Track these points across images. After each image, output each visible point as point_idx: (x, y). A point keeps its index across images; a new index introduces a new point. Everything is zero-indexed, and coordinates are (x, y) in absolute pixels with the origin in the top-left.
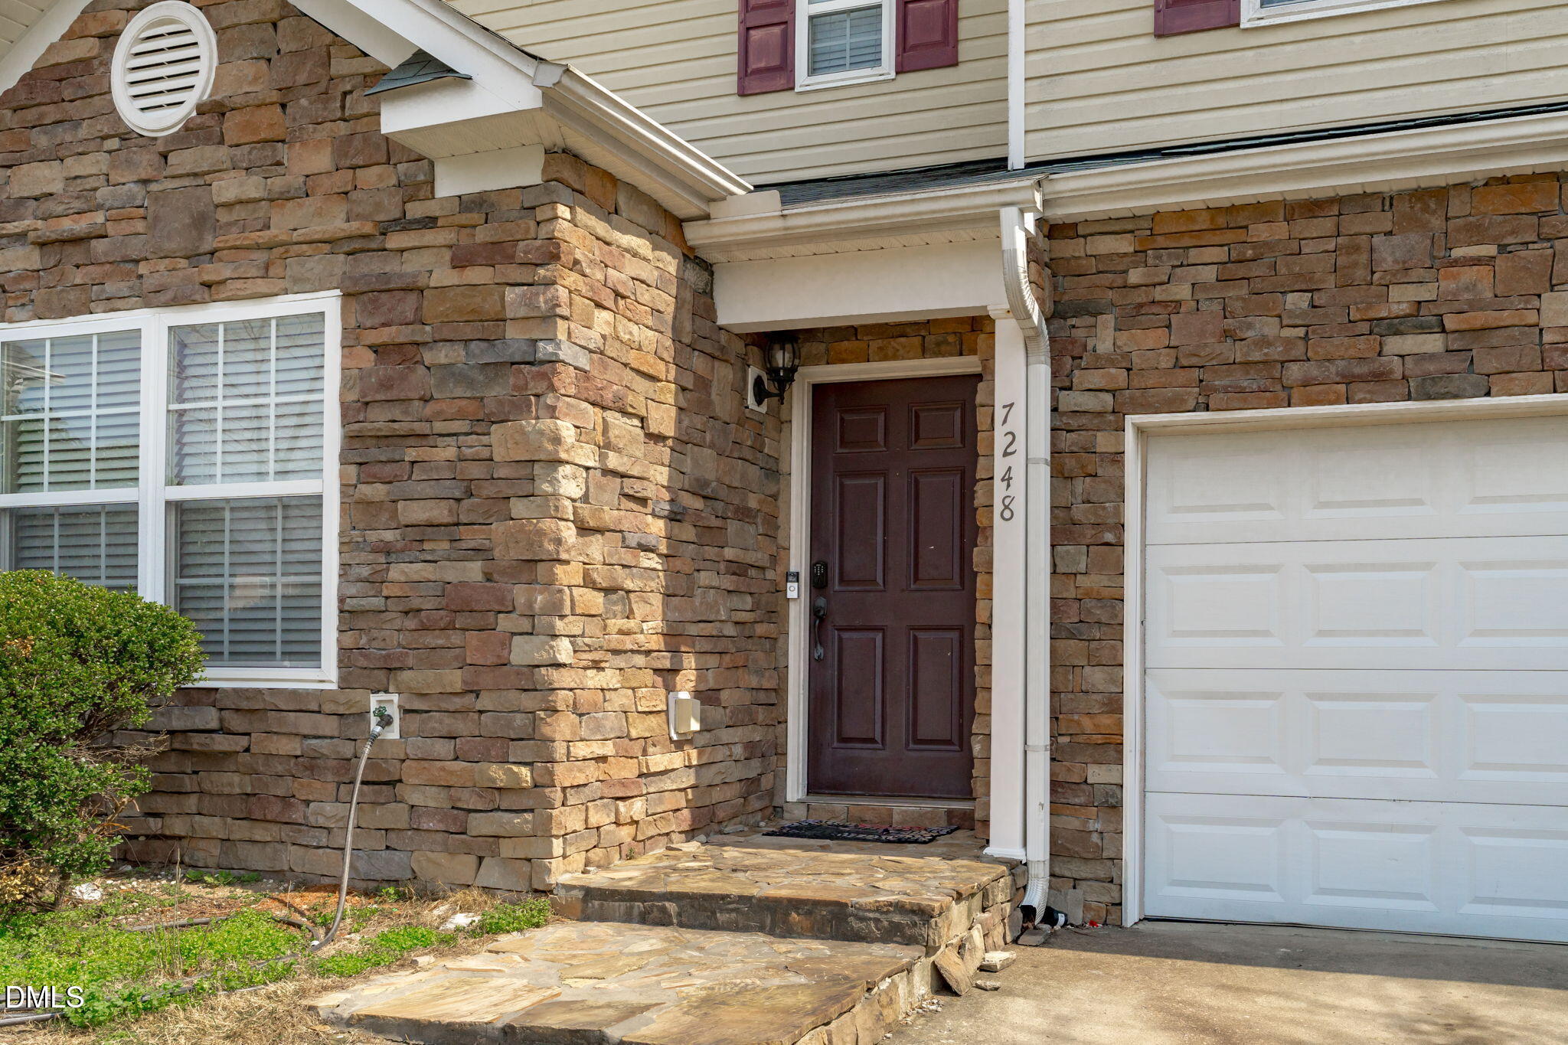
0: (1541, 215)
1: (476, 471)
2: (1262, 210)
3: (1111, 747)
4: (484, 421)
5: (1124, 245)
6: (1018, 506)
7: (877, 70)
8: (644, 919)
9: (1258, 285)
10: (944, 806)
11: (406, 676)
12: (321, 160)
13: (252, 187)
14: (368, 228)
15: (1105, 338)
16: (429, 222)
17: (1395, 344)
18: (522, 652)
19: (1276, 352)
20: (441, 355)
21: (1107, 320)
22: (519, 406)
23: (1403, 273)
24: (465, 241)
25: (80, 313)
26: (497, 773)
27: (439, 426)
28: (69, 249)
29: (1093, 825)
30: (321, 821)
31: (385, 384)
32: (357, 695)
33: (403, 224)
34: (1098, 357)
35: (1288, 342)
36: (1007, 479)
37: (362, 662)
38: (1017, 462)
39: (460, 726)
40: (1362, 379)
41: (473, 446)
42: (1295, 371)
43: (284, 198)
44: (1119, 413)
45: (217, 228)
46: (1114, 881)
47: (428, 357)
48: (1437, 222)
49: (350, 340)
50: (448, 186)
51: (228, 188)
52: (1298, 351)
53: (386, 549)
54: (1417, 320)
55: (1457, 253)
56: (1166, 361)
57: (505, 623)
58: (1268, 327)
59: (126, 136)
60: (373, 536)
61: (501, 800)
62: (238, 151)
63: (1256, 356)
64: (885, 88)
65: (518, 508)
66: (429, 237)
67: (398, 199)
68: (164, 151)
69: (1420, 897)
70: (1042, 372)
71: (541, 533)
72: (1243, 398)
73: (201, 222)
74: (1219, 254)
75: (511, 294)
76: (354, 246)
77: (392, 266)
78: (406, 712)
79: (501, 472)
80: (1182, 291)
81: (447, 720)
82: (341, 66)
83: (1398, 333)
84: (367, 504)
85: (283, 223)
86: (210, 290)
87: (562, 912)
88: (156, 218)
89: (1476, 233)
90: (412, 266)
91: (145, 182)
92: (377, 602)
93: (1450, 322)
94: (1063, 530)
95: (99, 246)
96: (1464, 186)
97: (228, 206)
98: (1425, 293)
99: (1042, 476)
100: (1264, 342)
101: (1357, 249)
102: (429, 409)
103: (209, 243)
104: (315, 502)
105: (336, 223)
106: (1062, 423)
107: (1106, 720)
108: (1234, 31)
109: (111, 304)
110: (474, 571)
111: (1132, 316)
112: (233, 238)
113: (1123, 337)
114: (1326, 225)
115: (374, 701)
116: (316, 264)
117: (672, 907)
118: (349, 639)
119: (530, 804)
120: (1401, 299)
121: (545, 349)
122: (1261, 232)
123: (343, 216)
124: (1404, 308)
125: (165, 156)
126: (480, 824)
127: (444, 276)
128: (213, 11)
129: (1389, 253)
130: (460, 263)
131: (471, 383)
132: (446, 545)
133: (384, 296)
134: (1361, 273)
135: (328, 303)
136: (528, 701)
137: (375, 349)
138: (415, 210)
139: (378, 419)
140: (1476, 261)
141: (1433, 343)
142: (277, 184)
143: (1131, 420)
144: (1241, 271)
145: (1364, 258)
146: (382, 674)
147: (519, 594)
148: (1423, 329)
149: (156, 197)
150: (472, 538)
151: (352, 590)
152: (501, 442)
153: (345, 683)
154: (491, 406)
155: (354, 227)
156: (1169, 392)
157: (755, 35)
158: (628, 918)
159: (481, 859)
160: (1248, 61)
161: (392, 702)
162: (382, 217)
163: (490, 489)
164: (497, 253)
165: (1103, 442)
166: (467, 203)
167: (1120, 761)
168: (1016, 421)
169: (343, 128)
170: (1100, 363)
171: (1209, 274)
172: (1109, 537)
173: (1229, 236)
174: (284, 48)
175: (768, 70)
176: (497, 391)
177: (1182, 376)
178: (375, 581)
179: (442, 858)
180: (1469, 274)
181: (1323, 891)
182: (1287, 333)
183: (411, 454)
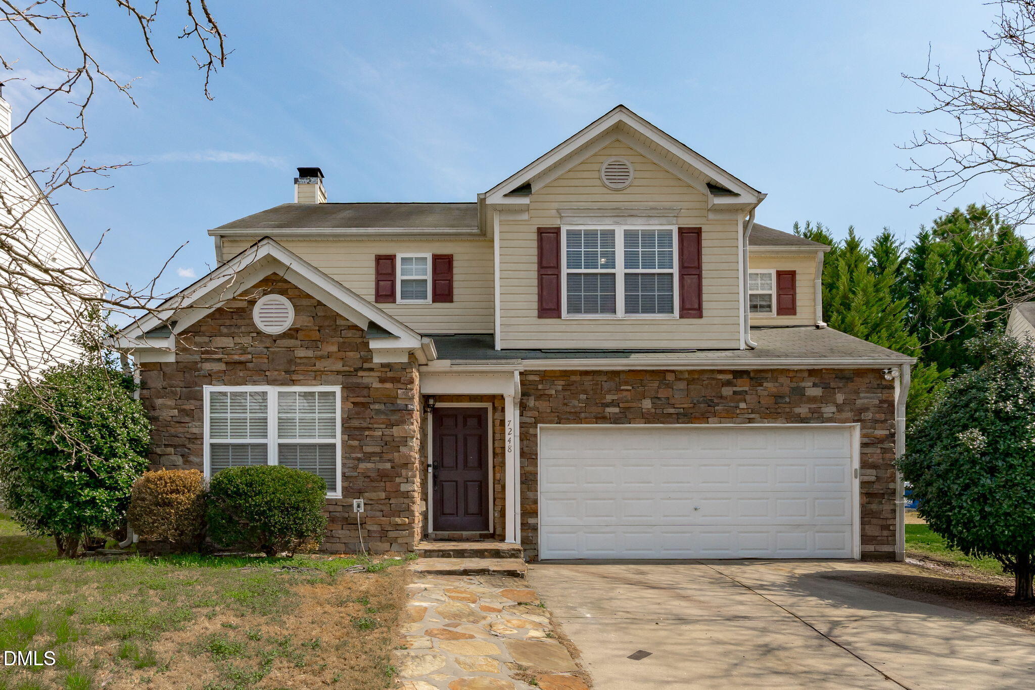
0: (641, 380)
1: (388, 439)
2: (574, 372)
3: (535, 513)
4: (391, 425)
5: (537, 378)
6: (512, 449)
7: (425, 301)
8: (443, 556)
9: (573, 392)
10: (479, 532)
11: (366, 494)
12: (334, 348)
13: (310, 353)
14: (352, 369)
15: (531, 403)
16: (371, 370)
17: (608, 410)
18: (404, 488)
19: (578, 410)
20: (377, 406)
21: (533, 398)
22: (401, 422)
23: (609, 392)
24: (383, 375)
25: (242, 385)
26: (398, 520)
27: (375, 426)
28: (237, 365)
29: (530, 535)
30: (337, 536)
31: (358, 413)
32: (350, 500)
33: (361, 369)
34: (530, 408)
35: (581, 407)
36: (509, 441)
37: (351, 491)
38: (512, 436)
39: (384, 508)
40: (600, 418)
41: (387, 432)
42: (583, 415)
43: (321, 357)
44: (536, 423)
45: (296, 364)
46: (536, 549)
47: (372, 407)
48: (617, 379)
49: (345, 399)
50: (377, 360)
51: (301, 353)
52: (583, 410)
53: (359, 459)
54: (612, 404)
55: (622, 388)
56: (549, 411)
57: (398, 480)
58: (576, 403)
59: (259, 333)
60: (354, 455)
61: (397, 527)
62: (303, 342)
63: (573, 411)
64: (427, 307)
65: (402, 449)
66: (372, 374)
67: (361, 362)
68: (275, 339)
69: (613, 550)
70: (518, 412)
71: (411, 456)
72: (569, 421)
73: (290, 362)
74: (563, 383)
75: (400, 392)
76: (346, 374)
77: (359, 381)
78: (365, 504)
79: (397, 439)
80: (553, 392)
81: (380, 506)
82: (340, 322)
83: (608, 407)
84: (351, 446)
85: (320, 365)
86: (293, 382)
87: (420, 556)
88: (273, 360)
89: (627, 383)
90: (366, 381)
91: (267, 348)
92: (356, 474)
93: (621, 405)
94: (523, 454)
95: (250, 365)
96: (623, 371)
97: (300, 358)
98: (615, 397)
99: (518, 439)
100: (574, 407)
101: (598, 384)
102: (372, 421)
103: (293, 368)
104: (333, 446)
105: (339, 366)
106: (522, 425)
107: (533, 506)
108: (559, 319)
109: (255, 383)
110: (388, 466)
111: (539, 398)
112: (303, 368)
113: (537, 403)
114: (590, 378)
115: (355, 502)
116: (332, 377)
117: (452, 553)
118: (346, 484)
119: (406, 528)
120: (609, 398)
121: (410, 407)
122: (573, 378)
123: (341, 365)
124: (610, 401)
125: (275, 341)
126: (392, 534)
127: (376, 385)
128: (293, 300)
129: (606, 386)
130: (382, 380)
131: (387, 415)
132: (378, 458)
133: (357, 389)
134: (599, 391)
135: (337, 389)
136: (406, 501)
137: (353, 403)
138: (366, 365)
139: (356, 423)
140: (627, 390)
141: (617, 410)
142: (319, 353)
143: (539, 425)
144: (568, 388)
145: (600, 387)
146: (358, 494)
147: (404, 472)
148: (615, 406)
149: (273, 353)
150: (386, 457)
151: (346, 470)
152: (396, 431)
153: (344, 496)
154: (393, 421)
155: (347, 369)
156: (550, 418)
157: (381, 283)
158: (438, 557)
159: (391, 544)
160: (563, 328)
161: (362, 501)
162: (355, 366)
163: (394, 444)
164: (394, 380)
165: (531, 431)
166: (383, 365)
167: (537, 517)
168: (511, 426)
169: (341, 340)
170: (531, 409)
171: (560, 388)
172: (534, 457)
173: (565, 378)
174: (319, 314)
175: (386, 295)
176: (394, 418)
177: (553, 414)
178: (355, 468)
179: (379, 544)
180: (625, 393)
181: (588, 550)
182: (580, 405)
183: (367, 433)
